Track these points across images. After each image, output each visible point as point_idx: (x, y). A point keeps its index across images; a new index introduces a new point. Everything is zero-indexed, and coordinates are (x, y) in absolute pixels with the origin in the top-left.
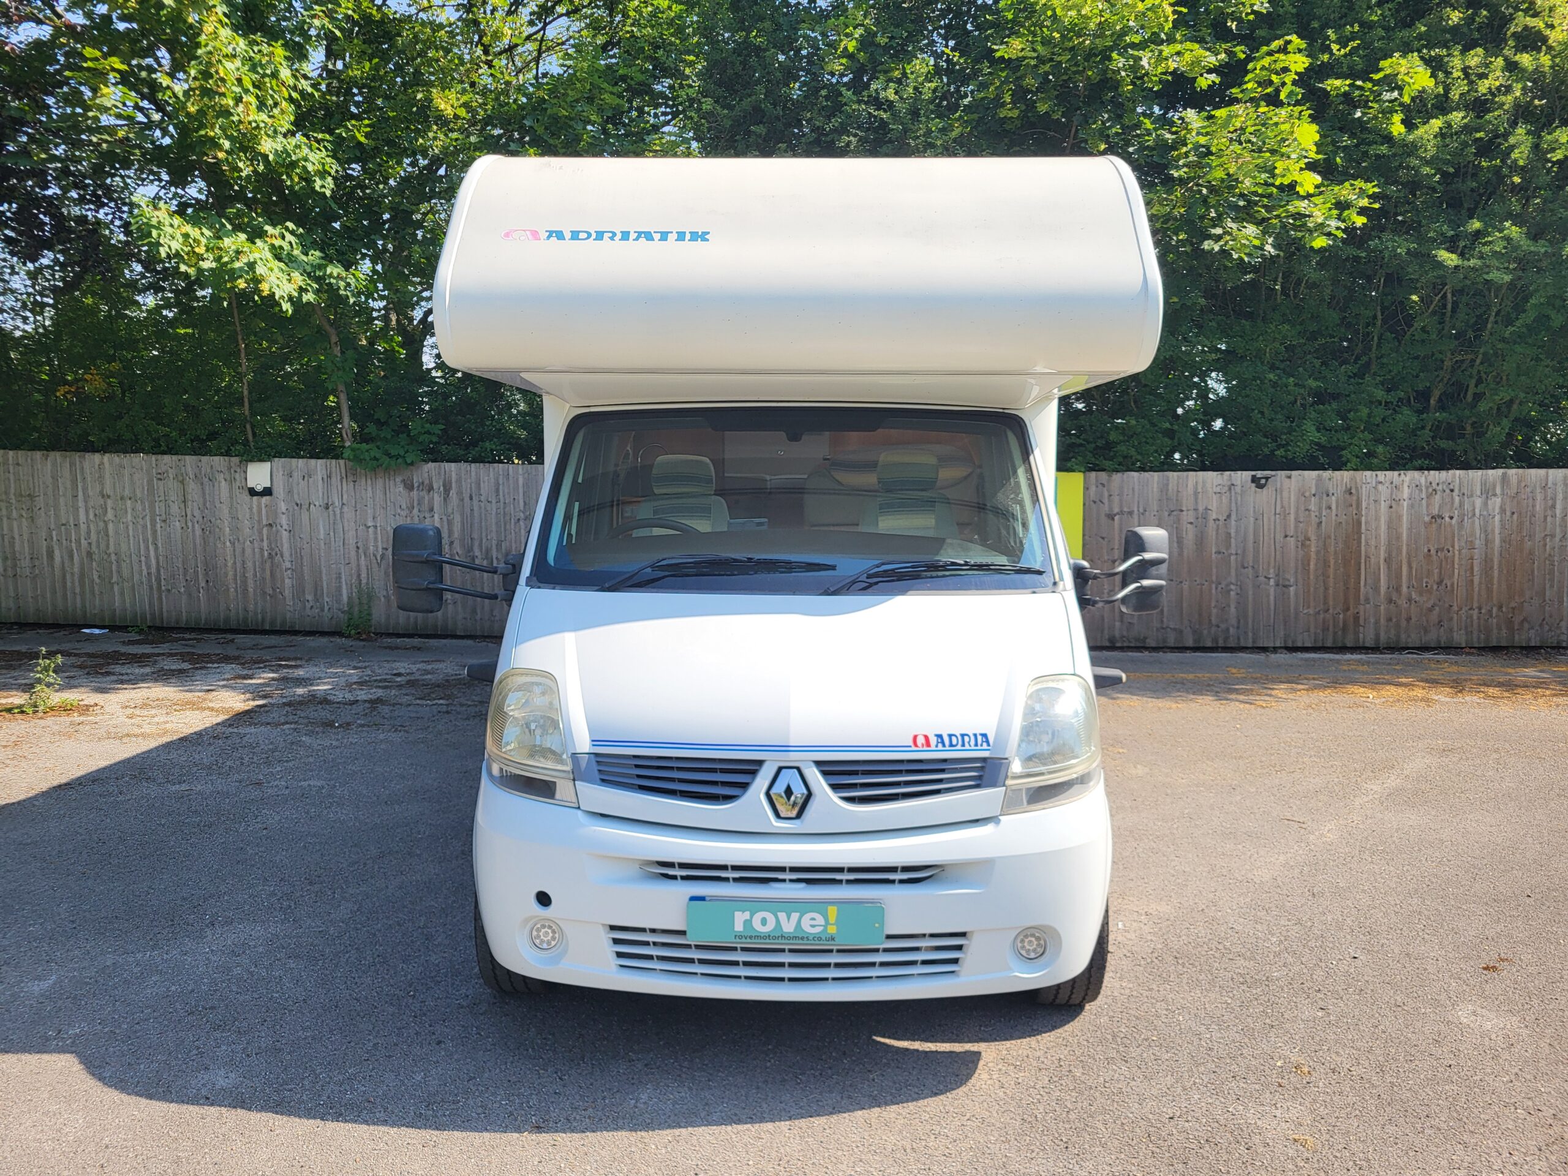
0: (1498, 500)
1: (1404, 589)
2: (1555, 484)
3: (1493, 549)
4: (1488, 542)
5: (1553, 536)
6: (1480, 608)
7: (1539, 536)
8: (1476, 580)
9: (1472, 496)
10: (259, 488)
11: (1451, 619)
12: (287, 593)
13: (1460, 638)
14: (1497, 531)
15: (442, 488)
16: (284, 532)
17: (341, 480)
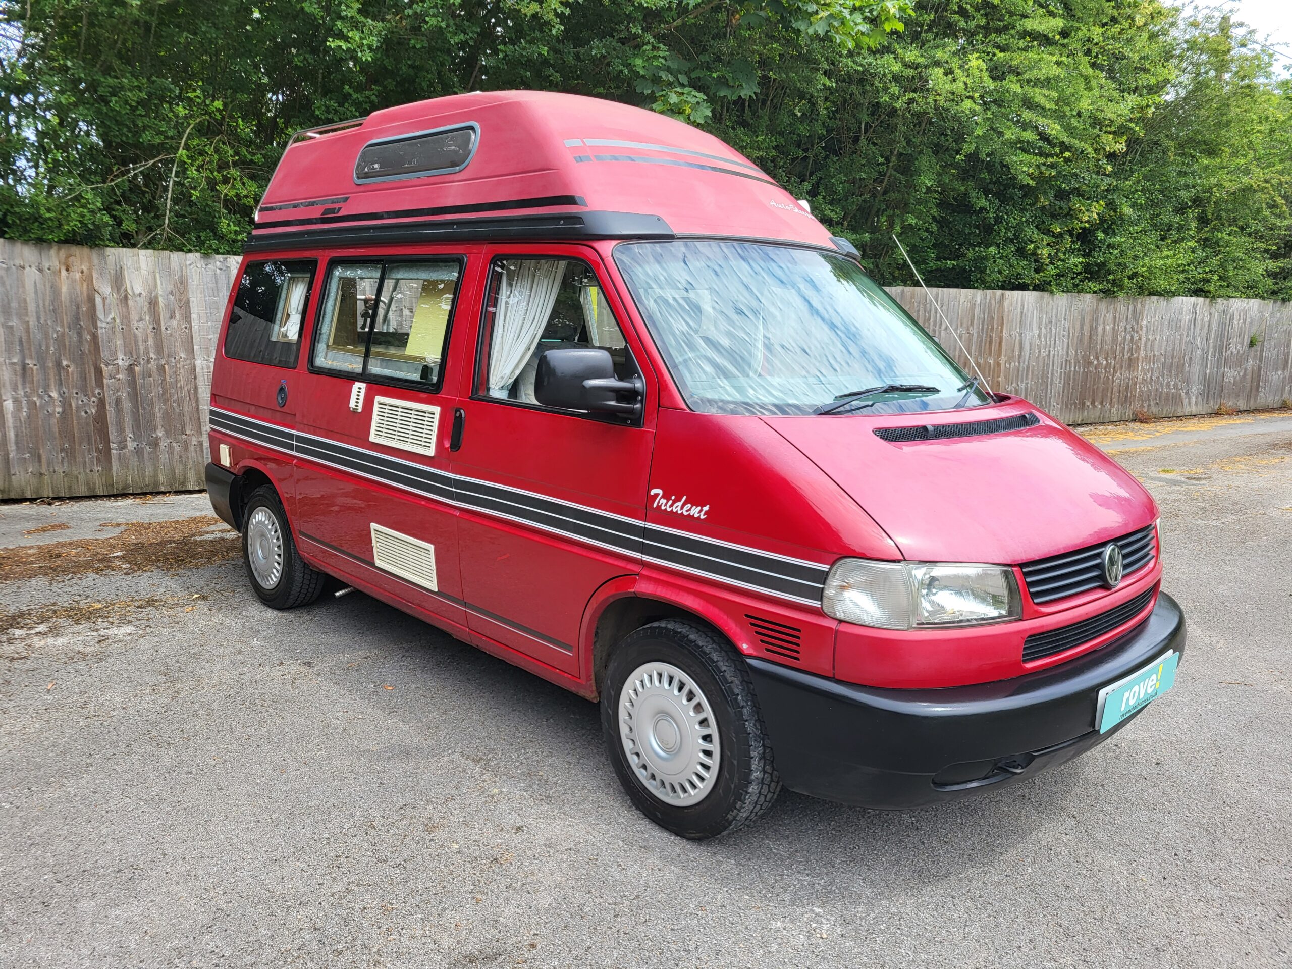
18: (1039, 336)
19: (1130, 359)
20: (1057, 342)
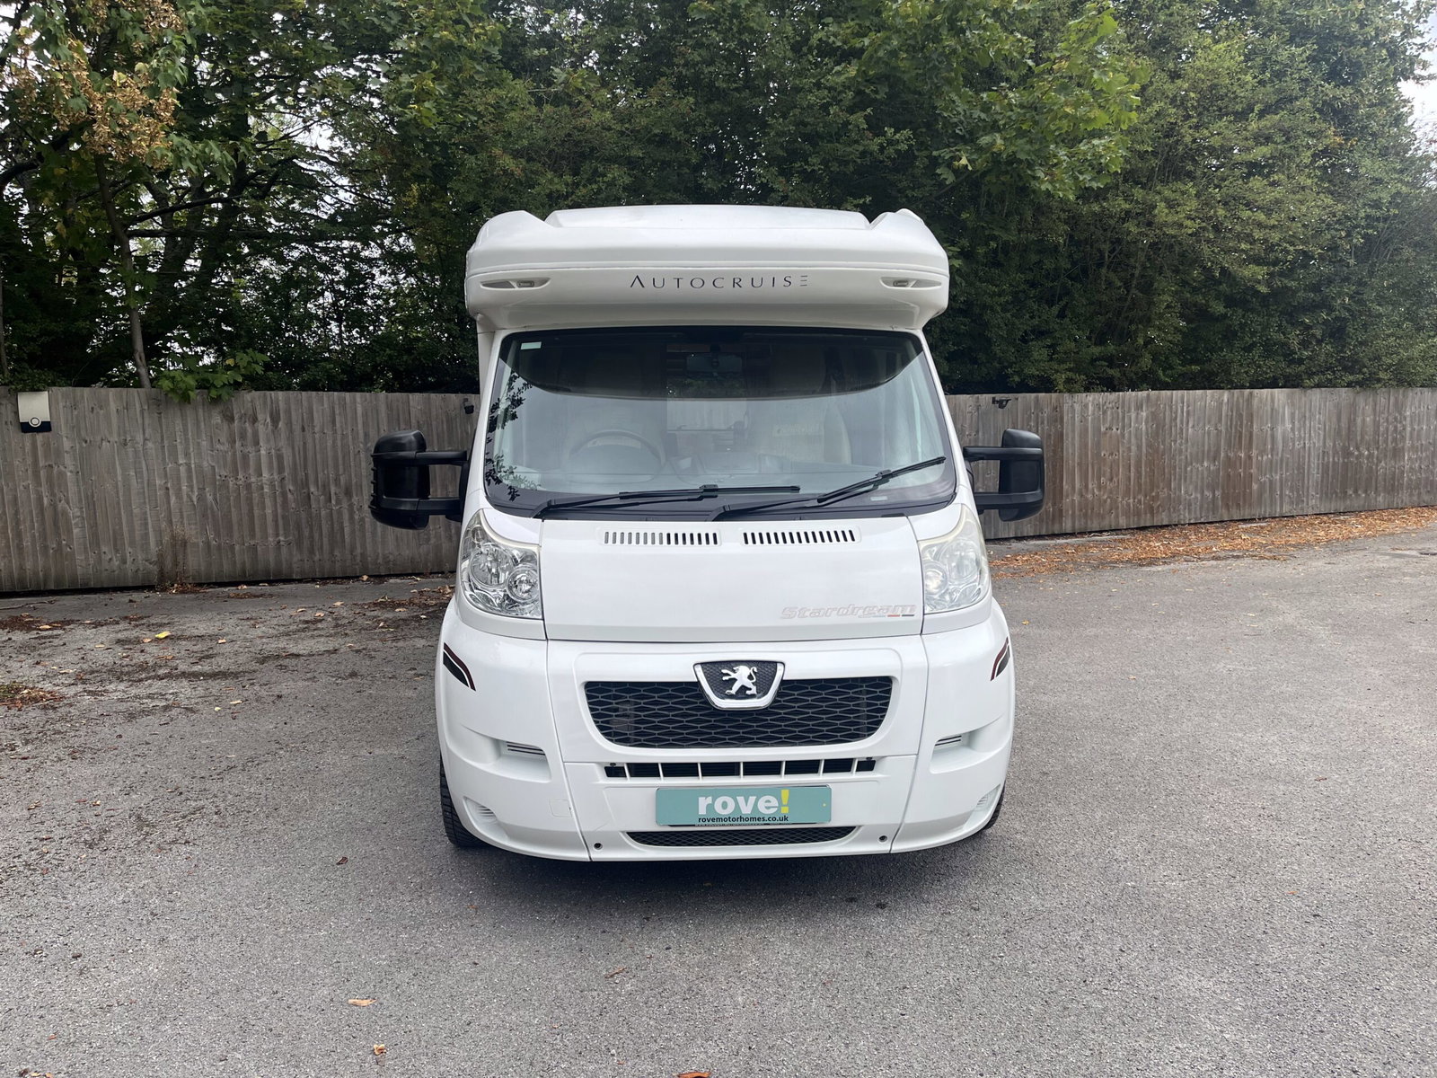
0: (1144, 414)
1: (1090, 486)
2: (1177, 402)
3: (1141, 451)
4: (1139, 447)
5: (1175, 441)
6: (1134, 498)
7: (1168, 441)
8: (1132, 474)
9: (1129, 411)
10: (35, 423)
11: (1117, 508)
12: (75, 546)
13: (1123, 522)
14: (1144, 440)
15: (269, 420)
16: (69, 474)
17: (142, 411)
18: (1293, 429)
19: (1394, 449)
20: (1313, 434)
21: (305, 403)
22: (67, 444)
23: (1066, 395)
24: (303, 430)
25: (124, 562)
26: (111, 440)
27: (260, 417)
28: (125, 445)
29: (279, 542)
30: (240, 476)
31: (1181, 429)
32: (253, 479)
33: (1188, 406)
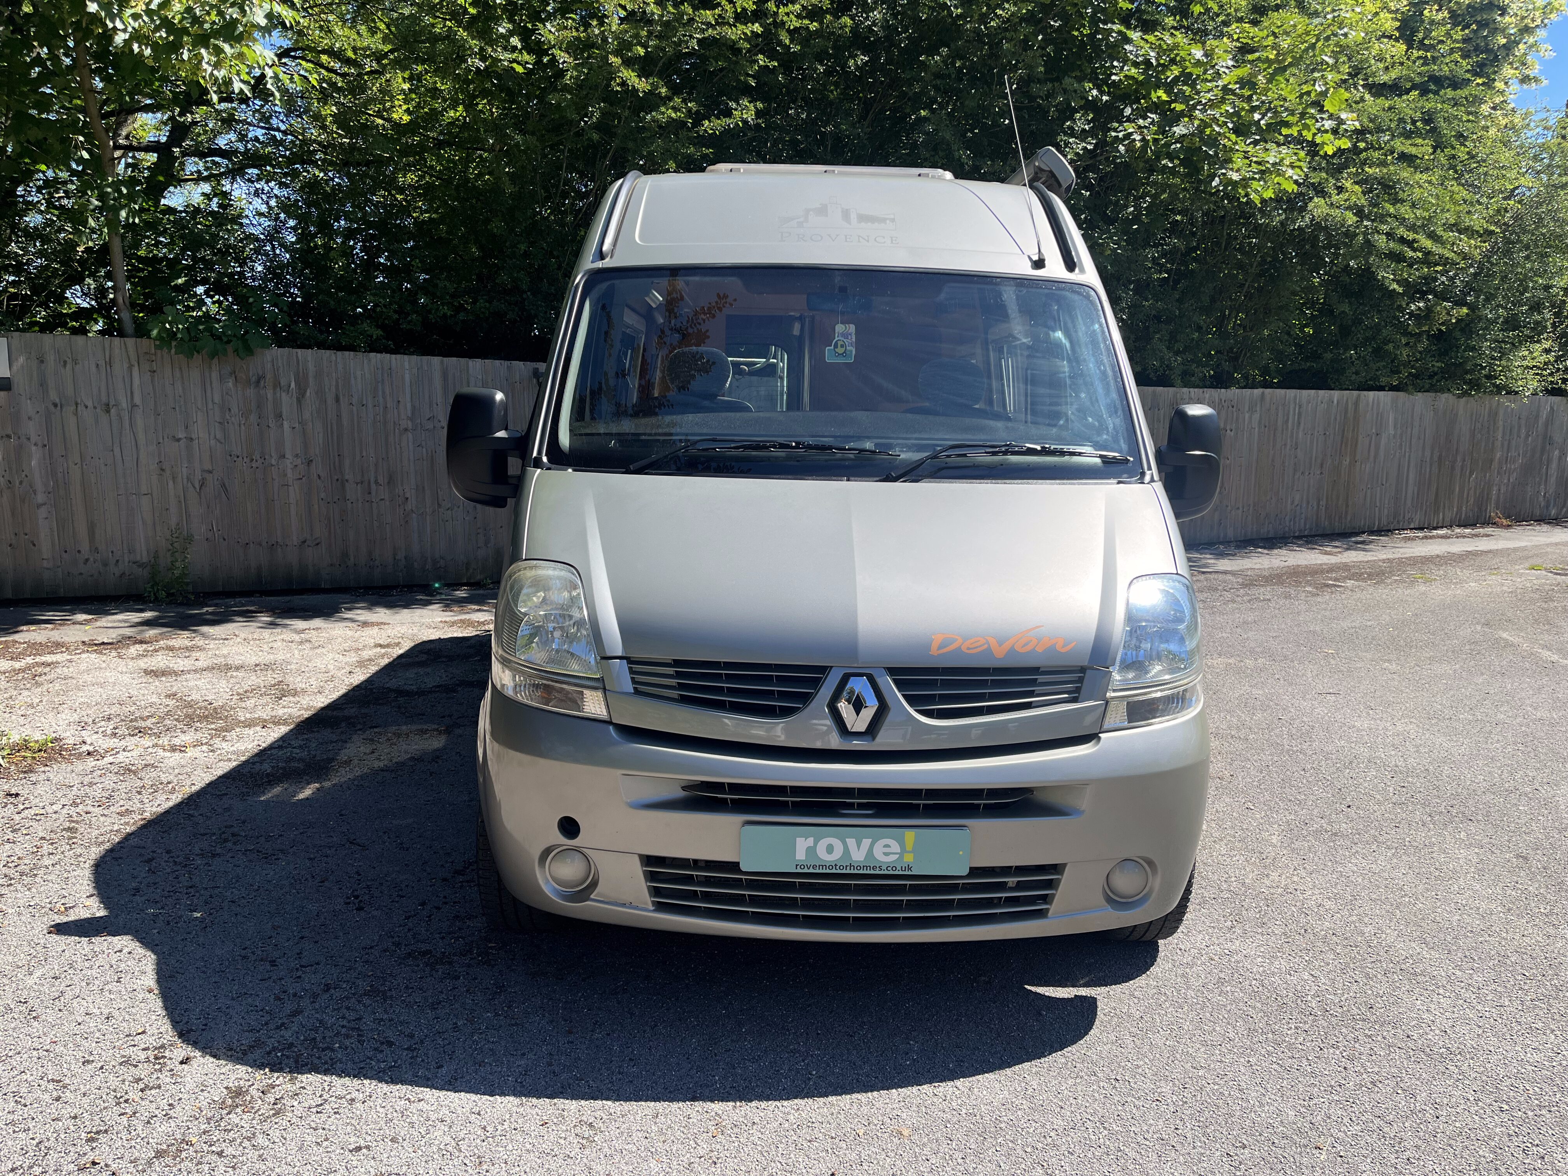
0: (1258, 415)
2: (1290, 402)
3: (1253, 456)
4: (1250, 452)
5: (1286, 446)
9: (1242, 411)
12: (43, 541)
14: (1256, 441)
15: (293, 385)
16: (34, 448)
17: (131, 367)
18: (1395, 436)
21: (340, 366)
22: (28, 407)
23: (1185, 390)
24: (337, 400)
25: (105, 565)
26: (90, 404)
27: (283, 382)
28: (108, 411)
29: (304, 542)
30: (256, 456)
31: (1292, 433)
32: (273, 462)
33: (1300, 407)
